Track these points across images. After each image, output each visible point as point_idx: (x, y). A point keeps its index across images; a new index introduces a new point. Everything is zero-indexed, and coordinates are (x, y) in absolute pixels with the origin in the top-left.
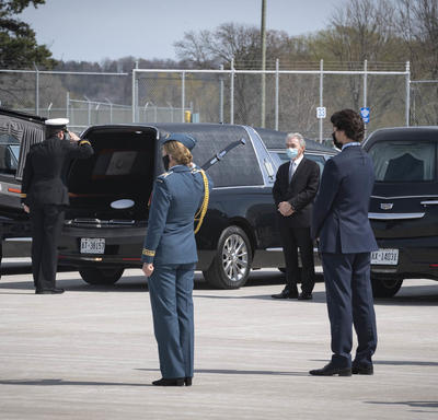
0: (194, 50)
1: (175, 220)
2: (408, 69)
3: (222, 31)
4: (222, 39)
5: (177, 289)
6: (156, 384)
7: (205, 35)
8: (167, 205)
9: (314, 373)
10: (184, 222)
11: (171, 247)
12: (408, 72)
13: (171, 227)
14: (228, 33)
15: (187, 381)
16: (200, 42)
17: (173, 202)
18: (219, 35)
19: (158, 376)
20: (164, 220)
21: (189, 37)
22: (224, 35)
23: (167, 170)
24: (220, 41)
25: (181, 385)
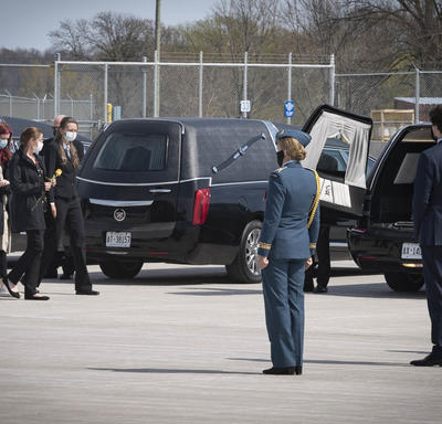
0: (70, 40)
1: (289, 214)
2: (333, 62)
3: (99, 20)
4: (99, 28)
5: (289, 282)
6: (266, 372)
7: (82, 25)
8: (282, 199)
9: (415, 363)
10: (297, 217)
11: (284, 241)
12: (332, 65)
13: (286, 220)
14: (105, 23)
15: (298, 370)
16: (76, 32)
17: (288, 197)
18: (96, 24)
19: (270, 365)
20: (280, 215)
21: (65, 26)
22: (101, 25)
23: (281, 166)
24: (96, 31)
25: (292, 374)
